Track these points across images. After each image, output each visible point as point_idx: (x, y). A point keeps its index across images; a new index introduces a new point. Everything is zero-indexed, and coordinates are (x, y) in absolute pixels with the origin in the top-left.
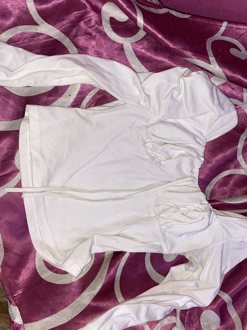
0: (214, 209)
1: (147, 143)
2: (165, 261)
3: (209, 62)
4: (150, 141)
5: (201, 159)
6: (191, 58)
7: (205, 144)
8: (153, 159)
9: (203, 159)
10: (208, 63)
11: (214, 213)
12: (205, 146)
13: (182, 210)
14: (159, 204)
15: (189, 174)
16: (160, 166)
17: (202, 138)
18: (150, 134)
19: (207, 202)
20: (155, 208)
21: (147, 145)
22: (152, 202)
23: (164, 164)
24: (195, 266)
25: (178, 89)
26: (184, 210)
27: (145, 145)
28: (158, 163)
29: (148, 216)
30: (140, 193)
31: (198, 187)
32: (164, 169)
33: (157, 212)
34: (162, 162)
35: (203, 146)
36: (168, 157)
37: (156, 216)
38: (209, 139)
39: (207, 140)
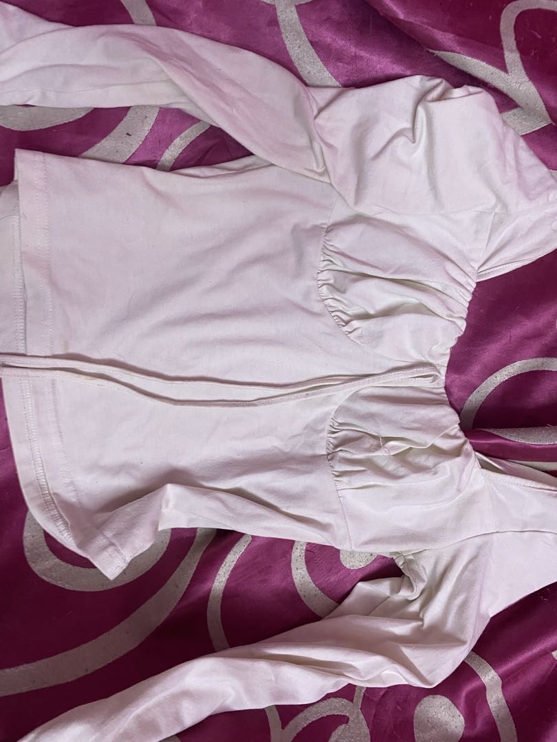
0: (477, 453)
1: (322, 271)
3: (503, 66)
4: (329, 267)
5: (457, 323)
6: (454, 52)
7: (474, 285)
8: (333, 314)
9: (463, 325)
10: (498, 67)
11: (477, 464)
12: (472, 290)
13: (393, 448)
14: (337, 426)
15: (423, 359)
16: (350, 332)
17: (467, 269)
18: (331, 248)
19: (461, 434)
20: (329, 435)
21: (321, 276)
22: (322, 420)
23: (361, 329)
24: (415, 587)
25: (410, 135)
26: (398, 448)
27: (315, 276)
28: (344, 326)
29: (309, 452)
30: (293, 396)
31: (443, 393)
32: (357, 342)
33: (332, 446)
34: (355, 324)
35: (468, 290)
36: (372, 312)
37: (329, 454)
38: (484, 273)
39: (479, 277)
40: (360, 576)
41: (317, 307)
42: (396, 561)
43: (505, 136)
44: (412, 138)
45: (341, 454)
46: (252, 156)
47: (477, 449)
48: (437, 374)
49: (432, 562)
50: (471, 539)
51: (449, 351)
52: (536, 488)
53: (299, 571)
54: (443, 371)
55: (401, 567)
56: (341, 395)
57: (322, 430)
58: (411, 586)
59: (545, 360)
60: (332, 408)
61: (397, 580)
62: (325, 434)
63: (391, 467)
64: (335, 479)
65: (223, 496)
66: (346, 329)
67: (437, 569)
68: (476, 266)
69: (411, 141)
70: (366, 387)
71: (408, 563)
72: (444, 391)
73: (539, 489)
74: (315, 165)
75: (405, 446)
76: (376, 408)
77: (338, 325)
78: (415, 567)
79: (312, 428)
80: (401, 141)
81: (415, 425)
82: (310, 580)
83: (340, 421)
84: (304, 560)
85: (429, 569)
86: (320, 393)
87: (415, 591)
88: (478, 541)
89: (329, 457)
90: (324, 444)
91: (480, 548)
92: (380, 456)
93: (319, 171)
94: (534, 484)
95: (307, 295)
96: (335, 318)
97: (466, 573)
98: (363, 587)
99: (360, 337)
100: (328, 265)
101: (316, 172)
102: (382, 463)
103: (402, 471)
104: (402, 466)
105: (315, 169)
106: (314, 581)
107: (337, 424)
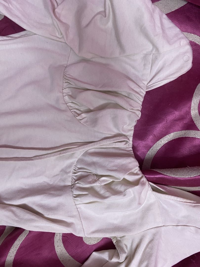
0: (150, 183)
1: (65, 88)
2: (84, 243)
4: (68, 86)
5: (136, 113)
7: (145, 93)
8: (72, 111)
9: (139, 114)
11: (150, 189)
12: (143, 95)
13: (104, 181)
14: (77, 170)
15: (120, 133)
16: (81, 120)
17: (141, 85)
18: (68, 76)
19: (140, 172)
20: (73, 175)
21: (65, 91)
22: (70, 166)
23: (87, 118)
24: (120, 256)
25: (104, 14)
26: (107, 181)
27: (61, 91)
28: (77, 116)
29: (62, 184)
30: (53, 154)
31: (131, 150)
32: (85, 124)
33: (74, 180)
34: (84, 115)
35: (141, 96)
36: (92, 108)
37: (72, 185)
38: (150, 86)
39: (147, 89)
40: (94, 248)
41: (63, 107)
42: (113, 240)
43: (154, 11)
44: (104, 16)
45: (78, 185)
46: (25, 31)
47: (149, 180)
48: (127, 140)
49: (130, 242)
50: (149, 230)
51: (133, 128)
52: (183, 202)
53: (59, 247)
54: (131, 139)
55: (115, 244)
56: (79, 153)
57: (70, 172)
58: (118, 256)
59: (186, 131)
60: (74, 160)
61: (112, 251)
62: (71, 174)
63: (102, 192)
64: (74, 199)
65: (14, 209)
66: (78, 118)
67: (133, 246)
68: (146, 83)
69: (104, 17)
70: (91, 148)
71: (118, 241)
72: (132, 149)
73: (184, 202)
74: (57, 34)
75: (110, 180)
76: (95, 159)
77: (74, 116)
78: (121, 244)
79: (64, 171)
80: (99, 17)
81: (115, 168)
82: (66, 252)
83: (79, 167)
84: (62, 242)
85: (129, 246)
86: (67, 152)
87: (120, 259)
88: (153, 231)
89: (72, 187)
90: (70, 179)
91: (154, 235)
92: (97, 185)
93: (60, 37)
94: (181, 200)
95: (57, 100)
96: (73, 112)
97: (148, 249)
98: (95, 255)
99: (86, 122)
100: (68, 85)
101: (58, 37)
102: (98, 189)
103: (107, 194)
104: (108, 191)
105: (58, 36)
106: (68, 253)
107: (77, 168)
